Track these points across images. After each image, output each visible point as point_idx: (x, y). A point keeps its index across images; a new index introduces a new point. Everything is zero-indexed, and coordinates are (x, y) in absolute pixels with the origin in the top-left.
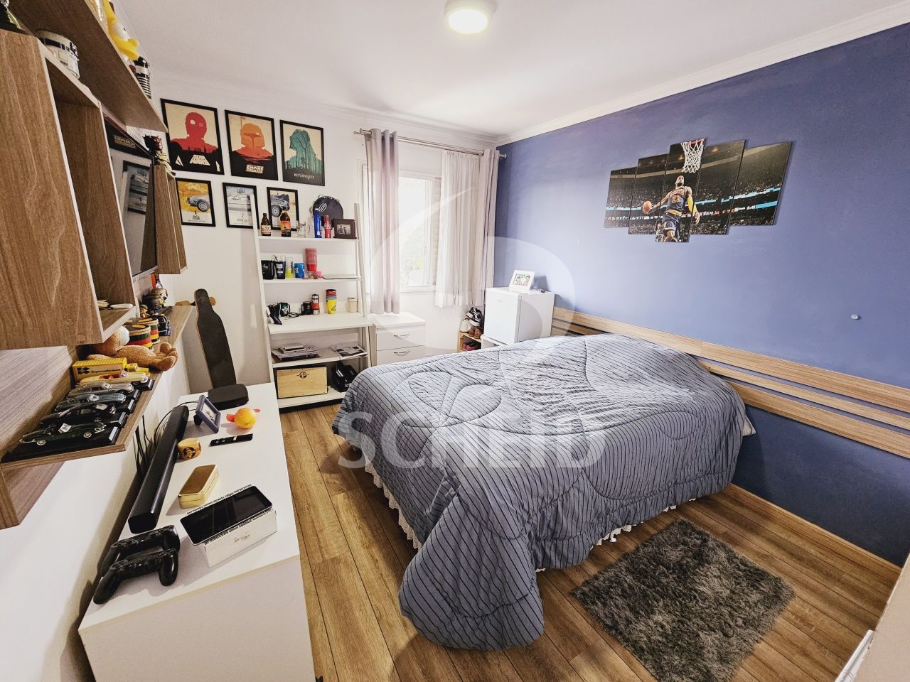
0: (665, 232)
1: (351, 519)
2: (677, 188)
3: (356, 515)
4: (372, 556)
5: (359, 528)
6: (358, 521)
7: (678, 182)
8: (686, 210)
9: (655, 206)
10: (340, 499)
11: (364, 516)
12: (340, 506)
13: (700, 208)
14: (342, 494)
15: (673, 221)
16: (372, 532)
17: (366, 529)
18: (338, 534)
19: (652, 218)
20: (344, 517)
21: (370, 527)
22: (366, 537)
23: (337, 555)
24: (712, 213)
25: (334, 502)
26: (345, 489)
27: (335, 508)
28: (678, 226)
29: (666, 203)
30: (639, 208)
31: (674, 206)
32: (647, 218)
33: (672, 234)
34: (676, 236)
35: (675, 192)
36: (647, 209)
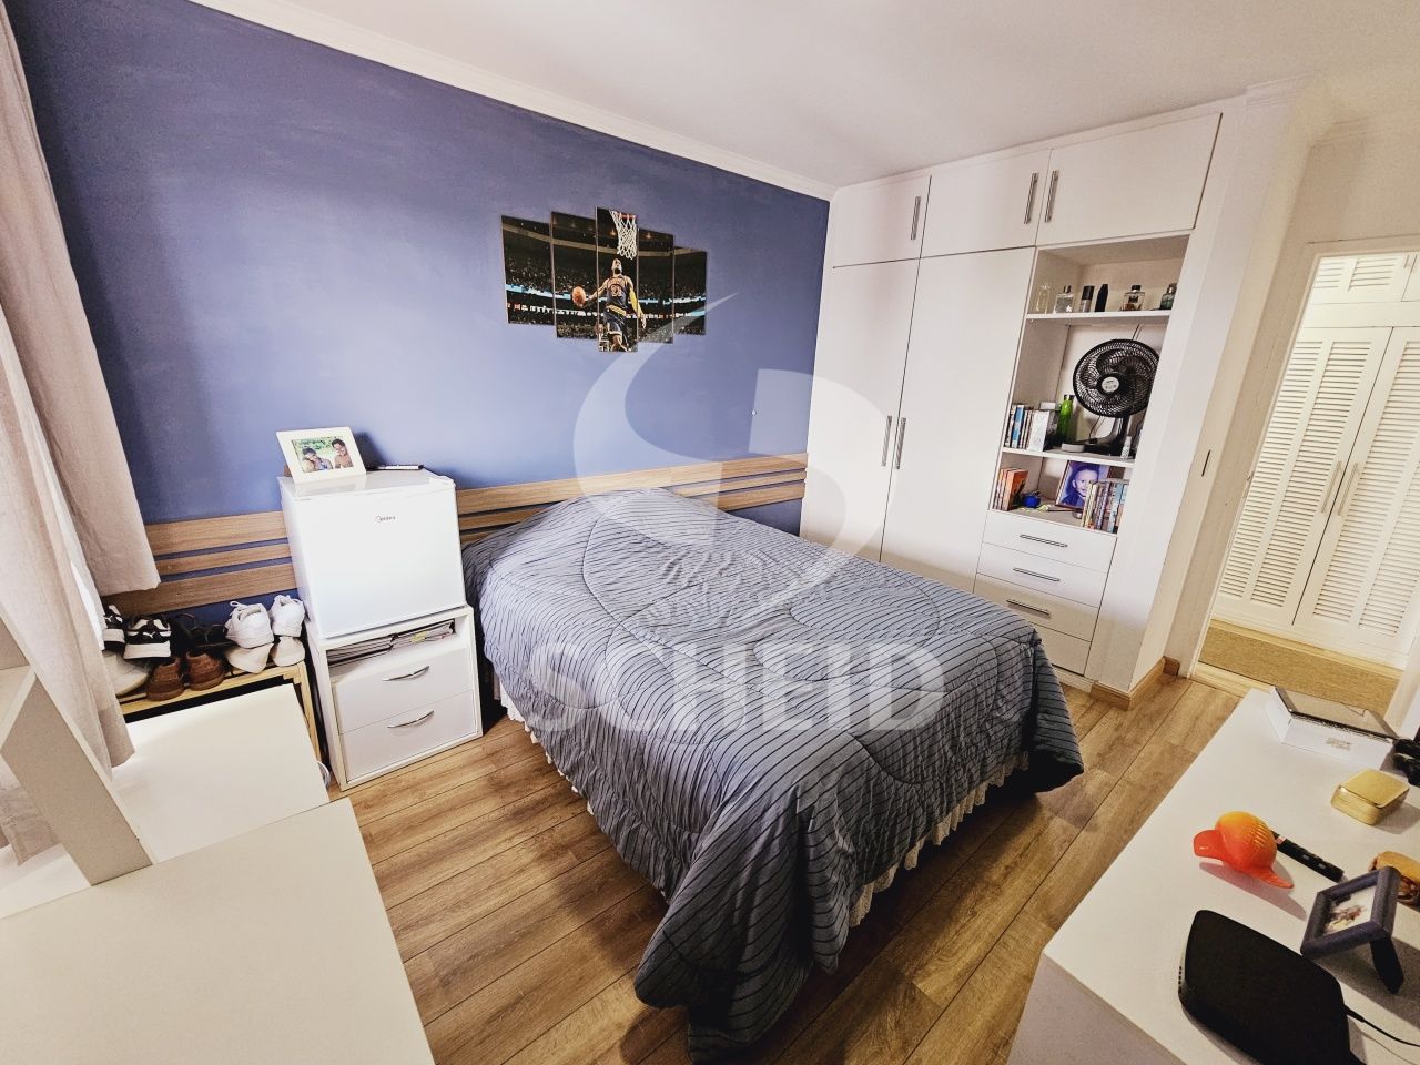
0: (611, 337)
1: (967, 936)
2: (615, 276)
3: (952, 933)
4: (1005, 876)
5: (974, 914)
6: (962, 921)
7: (614, 267)
8: (630, 310)
9: (591, 297)
10: (933, 984)
11: (945, 917)
12: (952, 973)
13: (645, 308)
14: (919, 986)
15: (618, 322)
16: (967, 890)
17: (969, 901)
18: (1012, 944)
19: (589, 314)
20: (973, 952)
21: (960, 899)
22: (982, 897)
23: (1043, 925)
24: (656, 316)
25: (951, 991)
26: (901, 987)
27: (965, 979)
28: (624, 329)
29: (604, 294)
30: (567, 297)
31: (615, 301)
32: (581, 313)
33: (620, 339)
34: (624, 343)
35: (614, 281)
36: (579, 299)
